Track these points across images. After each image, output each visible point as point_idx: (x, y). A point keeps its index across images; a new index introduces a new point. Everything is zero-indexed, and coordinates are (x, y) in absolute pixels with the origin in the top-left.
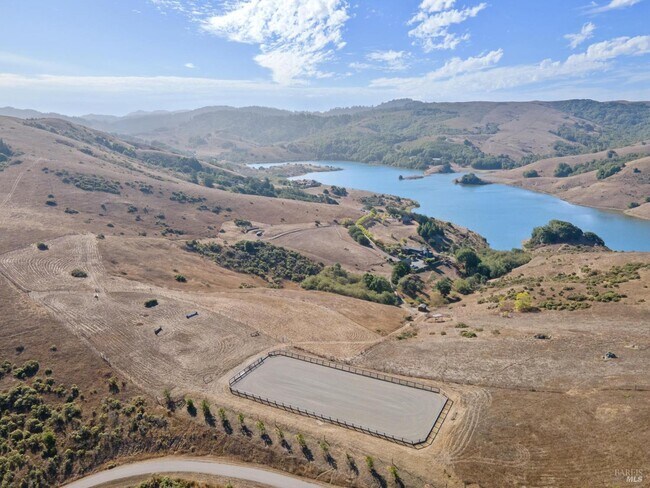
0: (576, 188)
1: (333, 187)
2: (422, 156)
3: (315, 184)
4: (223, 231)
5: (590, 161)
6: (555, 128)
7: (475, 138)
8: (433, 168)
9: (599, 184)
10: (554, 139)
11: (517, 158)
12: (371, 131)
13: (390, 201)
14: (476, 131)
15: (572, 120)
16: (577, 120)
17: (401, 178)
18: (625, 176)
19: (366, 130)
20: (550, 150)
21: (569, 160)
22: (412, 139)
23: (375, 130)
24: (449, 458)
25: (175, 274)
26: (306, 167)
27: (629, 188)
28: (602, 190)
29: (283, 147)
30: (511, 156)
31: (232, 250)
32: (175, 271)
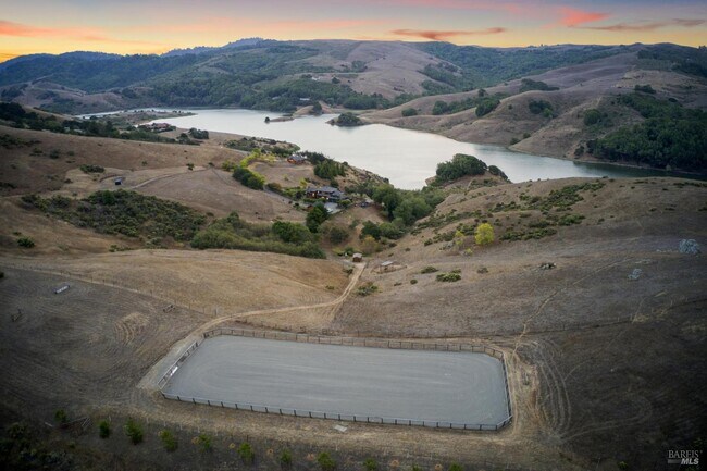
0: (459, 126)
1: (192, 130)
2: (289, 95)
3: (169, 128)
4: (68, 181)
5: (465, 99)
6: (422, 68)
7: (344, 76)
8: (301, 110)
9: (480, 121)
10: (423, 78)
11: (391, 97)
12: (222, 72)
13: (264, 144)
14: (342, 69)
15: (436, 61)
16: (440, 61)
17: (267, 120)
18: (502, 113)
19: (215, 70)
20: (421, 90)
21: (445, 98)
22: (272, 78)
23: (227, 70)
24: (558, 437)
25: (18, 238)
26: (149, 114)
27: (507, 124)
28: (485, 127)
29: (116, 92)
30: (385, 95)
31: (86, 204)
32: (17, 234)
